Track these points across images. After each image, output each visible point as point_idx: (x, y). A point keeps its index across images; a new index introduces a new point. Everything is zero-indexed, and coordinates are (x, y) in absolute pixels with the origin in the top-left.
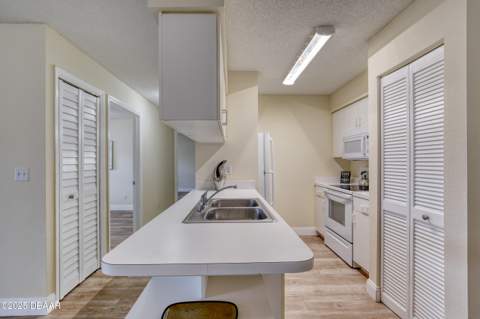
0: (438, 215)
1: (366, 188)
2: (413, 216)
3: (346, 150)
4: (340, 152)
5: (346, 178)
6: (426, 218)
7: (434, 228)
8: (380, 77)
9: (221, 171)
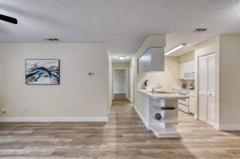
0: (213, 94)
1: (193, 89)
2: (207, 94)
3: (185, 77)
4: (182, 77)
5: (184, 86)
6: (211, 95)
7: (213, 97)
8: (198, 57)
9: (147, 83)
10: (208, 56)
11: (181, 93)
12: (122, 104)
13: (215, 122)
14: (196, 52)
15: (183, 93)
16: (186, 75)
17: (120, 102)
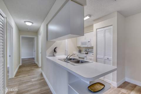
2: (105, 58)
4: (80, 45)
5: (80, 51)
6: (108, 59)
7: (110, 60)
8: (97, 29)
9: (56, 50)
10: (105, 28)
11: (80, 56)
12: (29, 71)
13: (113, 80)
14: (94, 25)
15: (83, 57)
16: (82, 44)
17: (28, 69)
